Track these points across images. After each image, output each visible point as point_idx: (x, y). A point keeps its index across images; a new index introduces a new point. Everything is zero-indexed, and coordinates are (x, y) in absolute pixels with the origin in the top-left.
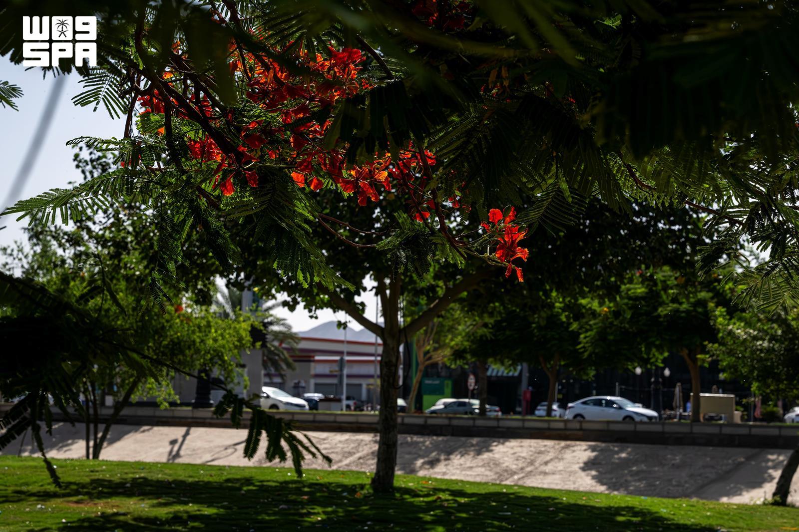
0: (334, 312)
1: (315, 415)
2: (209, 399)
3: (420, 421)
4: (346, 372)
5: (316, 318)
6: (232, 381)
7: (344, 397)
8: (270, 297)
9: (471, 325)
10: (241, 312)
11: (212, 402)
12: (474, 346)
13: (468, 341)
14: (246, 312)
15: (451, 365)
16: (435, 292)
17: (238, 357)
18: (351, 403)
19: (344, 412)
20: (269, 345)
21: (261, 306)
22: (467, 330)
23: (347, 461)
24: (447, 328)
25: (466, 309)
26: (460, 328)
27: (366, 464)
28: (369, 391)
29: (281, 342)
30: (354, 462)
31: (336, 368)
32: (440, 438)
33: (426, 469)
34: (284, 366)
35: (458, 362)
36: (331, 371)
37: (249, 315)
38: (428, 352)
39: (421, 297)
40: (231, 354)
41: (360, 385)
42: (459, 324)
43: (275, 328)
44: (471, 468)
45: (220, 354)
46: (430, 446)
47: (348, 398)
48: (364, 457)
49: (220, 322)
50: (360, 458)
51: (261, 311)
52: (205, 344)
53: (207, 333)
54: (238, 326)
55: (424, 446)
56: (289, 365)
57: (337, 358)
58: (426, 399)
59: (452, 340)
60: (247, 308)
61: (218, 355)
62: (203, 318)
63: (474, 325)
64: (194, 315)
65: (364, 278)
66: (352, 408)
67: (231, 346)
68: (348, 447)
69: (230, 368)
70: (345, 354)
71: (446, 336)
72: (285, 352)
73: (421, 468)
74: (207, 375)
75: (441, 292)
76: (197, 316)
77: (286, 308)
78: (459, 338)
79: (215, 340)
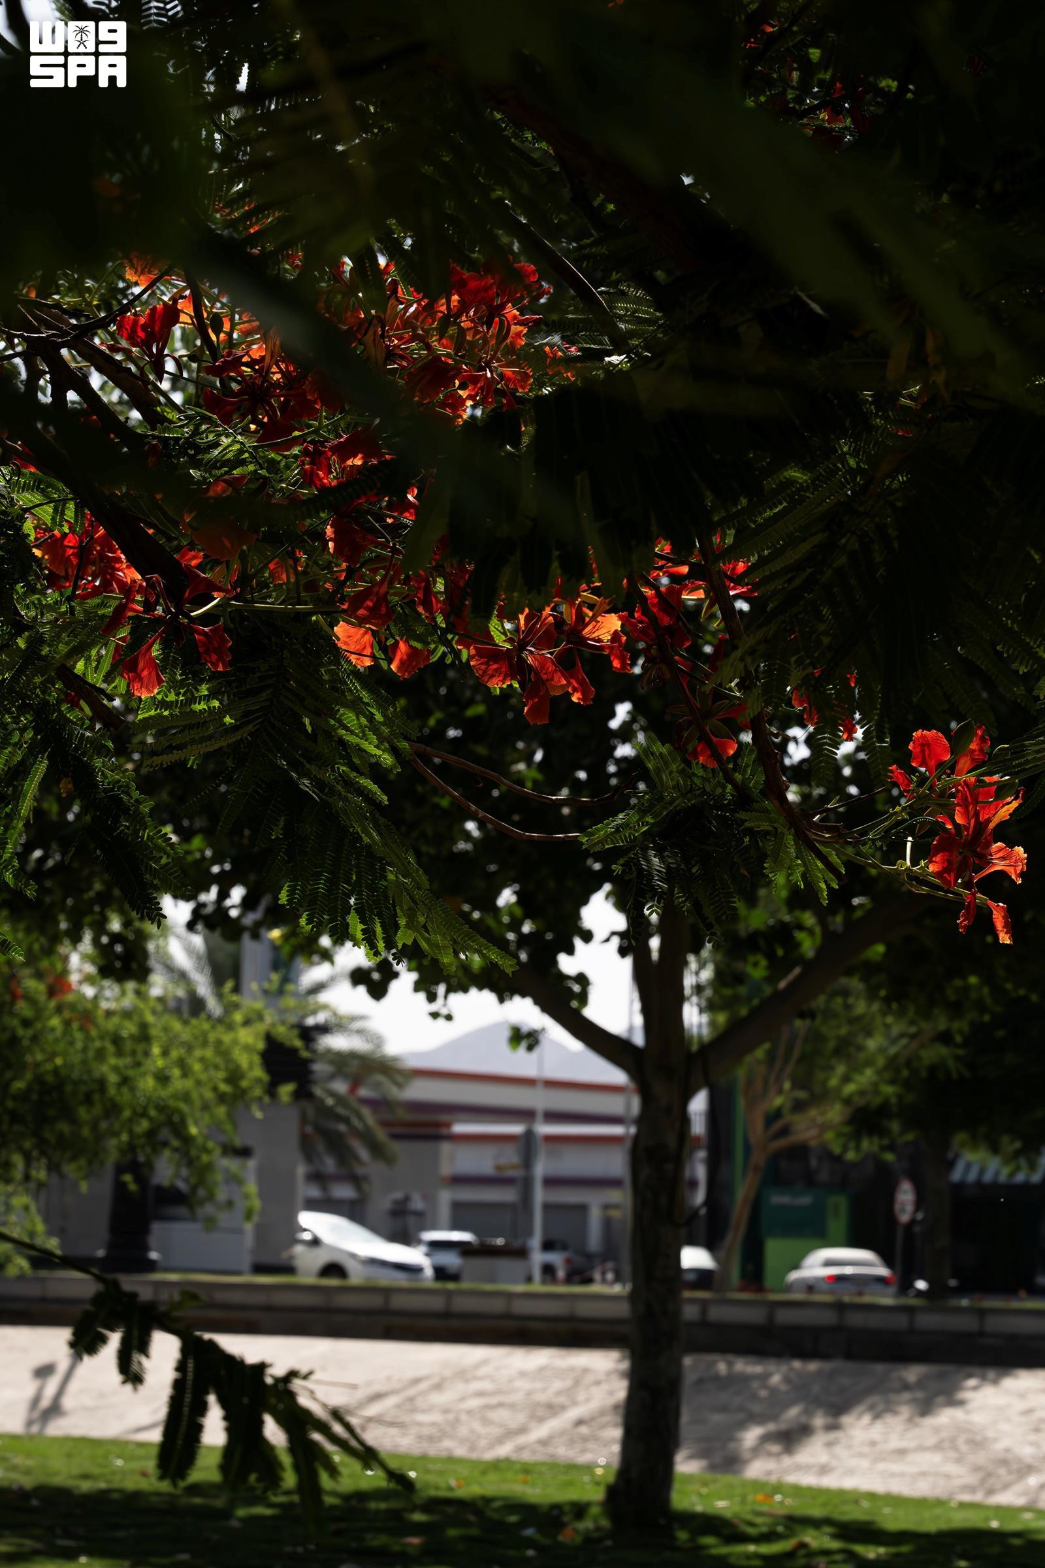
0: (501, 1000)
1: (449, 1294)
2: (146, 1248)
3: (755, 1316)
4: (540, 1169)
5: (449, 1018)
6: (211, 1197)
7: (536, 1242)
8: (316, 958)
9: (902, 1035)
10: (235, 998)
11: (154, 1255)
12: (910, 1098)
13: (892, 1082)
14: (251, 999)
15: (845, 1149)
16: (791, 944)
17: (228, 1127)
18: (556, 1258)
19: (537, 1287)
20: (318, 1091)
21: (295, 981)
22: (893, 1051)
23: (540, 1432)
24: (831, 1045)
25: (883, 993)
26: (872, 1044)
27: (596, 1439)
28: (607, 1223)
29: (356, 1083)
30: (563, 1433)
31: (510, 1156)
32: (813, 1366)
33: (770, 1454)
34: (364, 1154)
35: (865, 1144)
36: (499, 1168)
37: (258, 1005)
38: (778, 1114)
39: (751, 959)
40: (207, 1118)
41: (583, 1209)
42: (869, 1033)
43: (337, 1042)
44: (902, 1452)
45: (176, 1118)
46: (784, 1387)
47: (548, 1246)
48: (593, 1419)
49: (177, 1026)
50: (580, 1422)
51: (296, 994)
52: (133, 1089)
53: (140, 1057)
54: (227, 1038)
55: (765, 1387)
56: (377, 1150)
57: (517, 1129)
58: (774, 1248)
59: (846, 1079)
60: (254, 986)
61: (170, 1123)
62: (127, 1014)
63: (913, 1037)
64: (104, 1005)
65: (585, 901)
66: (561, 1274)
67: (209, 1095)
68: (544, 1390)
69: (205, 1158)
70: (540, 1117)
71: (831, 1068)
72: (366, 1112)
73: (756, 1451)
74: (141, 1180)
75: (808, 945)
76: (112, 1005)
77: (362, 990)
78: (869, 1072)
79: (163, 1078)
